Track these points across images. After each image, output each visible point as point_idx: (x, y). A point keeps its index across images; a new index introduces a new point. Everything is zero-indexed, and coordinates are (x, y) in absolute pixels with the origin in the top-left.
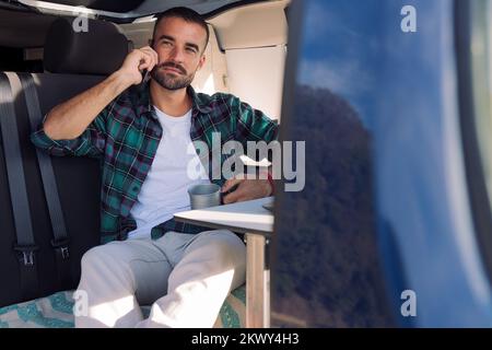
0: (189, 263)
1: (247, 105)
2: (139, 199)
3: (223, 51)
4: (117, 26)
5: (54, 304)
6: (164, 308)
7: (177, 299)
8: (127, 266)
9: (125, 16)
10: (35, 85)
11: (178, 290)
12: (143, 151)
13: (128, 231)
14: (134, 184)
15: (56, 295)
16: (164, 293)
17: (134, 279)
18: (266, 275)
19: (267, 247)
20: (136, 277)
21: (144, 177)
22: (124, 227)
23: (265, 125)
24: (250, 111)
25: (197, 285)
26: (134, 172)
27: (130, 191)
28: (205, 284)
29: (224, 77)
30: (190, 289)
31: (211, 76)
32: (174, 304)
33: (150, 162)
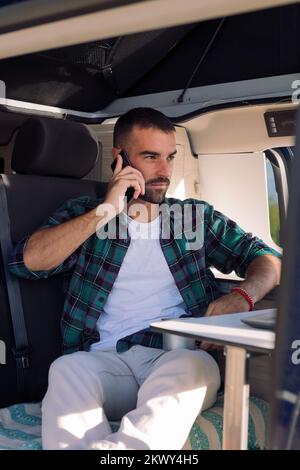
0: (161, 376)
1: (219, 213)
2: (105, 309)
3: (196, 156)
4: (87, 126)
5: (14, 416)
6: (135, 421)
7: (149, 412)
8: (97, 377)
9: (94, 116)
10: (5, 186)
11: (150, 403)
12: (110, 259)
13: (92, 343)
14: (100, 294)
15: (15, 406)
16: (133, 406)
17: (102, 391)
18: (246, 390)
19: (247, 361)
20: (105, 389)
21: (110, 287)
22: (88, 339)
23: (237, 238)
24: (223, 221)
25: (169, 400)
26: (100, 281)
27: (96, 302)
28: (177, 399)
29: (196, 183)
30: (161, 403)
31: (183, 182)
32: (145, 418)
33: (117, 271)
